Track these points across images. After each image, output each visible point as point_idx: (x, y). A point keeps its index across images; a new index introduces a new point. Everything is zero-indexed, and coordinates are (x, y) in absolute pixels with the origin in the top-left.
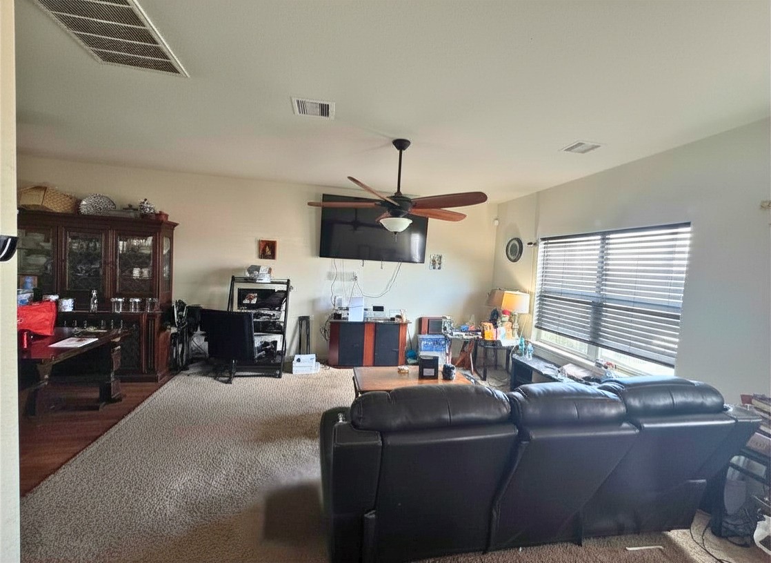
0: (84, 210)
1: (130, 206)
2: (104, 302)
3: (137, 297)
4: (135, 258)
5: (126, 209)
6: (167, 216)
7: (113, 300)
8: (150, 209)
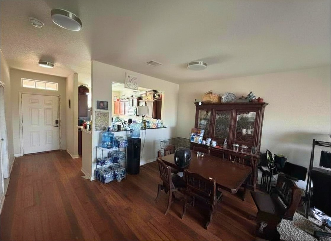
0: (223, 100)
1: (243, 97)
2: (230, 145)
3: (245, 145)
4: (245, 123)
5: (241, 98)
6: (263, 99)
7: (234, 145)
8: (254, 97)
